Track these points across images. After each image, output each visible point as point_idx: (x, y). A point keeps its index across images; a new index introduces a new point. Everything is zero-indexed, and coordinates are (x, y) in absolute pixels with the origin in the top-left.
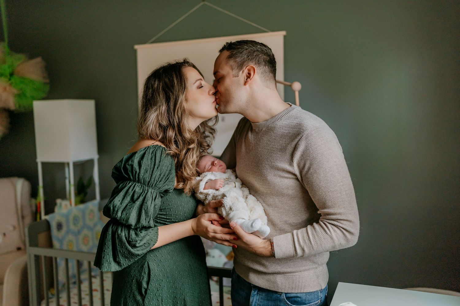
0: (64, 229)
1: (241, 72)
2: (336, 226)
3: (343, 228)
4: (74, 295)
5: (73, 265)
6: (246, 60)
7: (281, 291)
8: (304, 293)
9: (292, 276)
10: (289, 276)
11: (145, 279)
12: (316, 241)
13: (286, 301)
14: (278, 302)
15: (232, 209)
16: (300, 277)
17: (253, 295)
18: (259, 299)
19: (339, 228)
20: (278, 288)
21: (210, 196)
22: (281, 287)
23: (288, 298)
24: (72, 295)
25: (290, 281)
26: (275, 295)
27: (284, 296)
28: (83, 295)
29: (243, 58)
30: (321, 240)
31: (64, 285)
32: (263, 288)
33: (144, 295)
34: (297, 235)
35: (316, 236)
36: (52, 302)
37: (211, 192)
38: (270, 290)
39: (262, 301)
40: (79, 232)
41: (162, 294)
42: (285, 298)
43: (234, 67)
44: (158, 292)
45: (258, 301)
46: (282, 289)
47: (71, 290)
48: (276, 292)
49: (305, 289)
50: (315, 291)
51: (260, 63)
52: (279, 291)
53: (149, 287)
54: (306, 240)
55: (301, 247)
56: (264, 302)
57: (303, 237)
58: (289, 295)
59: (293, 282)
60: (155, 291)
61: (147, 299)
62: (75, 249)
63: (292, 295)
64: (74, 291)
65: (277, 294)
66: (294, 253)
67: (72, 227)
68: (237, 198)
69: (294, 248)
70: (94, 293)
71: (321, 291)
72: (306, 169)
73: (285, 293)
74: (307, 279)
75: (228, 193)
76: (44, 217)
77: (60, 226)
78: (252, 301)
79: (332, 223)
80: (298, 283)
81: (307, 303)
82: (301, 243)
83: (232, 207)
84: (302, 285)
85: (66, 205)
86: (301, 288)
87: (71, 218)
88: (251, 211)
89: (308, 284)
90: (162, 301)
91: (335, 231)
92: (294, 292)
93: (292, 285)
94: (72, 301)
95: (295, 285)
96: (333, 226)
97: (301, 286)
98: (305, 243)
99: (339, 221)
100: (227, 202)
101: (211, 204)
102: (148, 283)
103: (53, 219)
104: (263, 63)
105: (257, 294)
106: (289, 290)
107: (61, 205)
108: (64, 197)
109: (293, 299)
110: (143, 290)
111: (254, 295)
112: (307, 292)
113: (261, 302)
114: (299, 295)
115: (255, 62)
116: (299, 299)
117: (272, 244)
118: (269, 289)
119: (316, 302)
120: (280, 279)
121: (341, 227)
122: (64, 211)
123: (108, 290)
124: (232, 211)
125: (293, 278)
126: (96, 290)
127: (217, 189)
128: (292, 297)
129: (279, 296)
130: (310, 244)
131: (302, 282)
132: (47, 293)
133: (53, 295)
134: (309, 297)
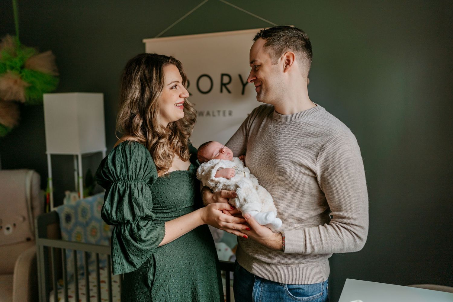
0: (73, 221)
1: (280, 59)
2: (348, 230)
3: (354, 233)
4: (82, 286)
5: (81, 257)
6: (285, 47)
7: (283, 283)
8: (306, 285)
9: (295, 268)
10: (292, 268)
11: (152, 271)
12: (327, 242)
13: (288, 293)
14: (281, 293)
15: (247, 201)
16: (303, 268)
17: (255, 287)
18: (262, 291)
19: (351, 233)
20: (281, 280)
21: (220, 185)
22: (284, 278)
23: (290, 290)
24: (80, 286)
25: (293, 273)
26: (278, 287)
27: (286, 288)
28: (91, 287)
29: (281, 45)
30: (333, 242)
31: (72, 276)
32: (266, 279)
33: (151, 287)
34: (309, 233)
35: (328, 237)
36: (61, 292)
37: (222, 180)
38: (273, 282)
39: (265, 292)
40: (87, 224)
41: (168, 285)
42: (288, 290)
43: (272, 55)
44: (164, 283)
45: (261, 293)
46: (285, 281)
47: (79, 281)
48: (279, 284)
49: (308, 281)
50: (318, 283)
51: (298, 49)
52: (282, 283)
53: (155, 278)
54: (318, 239)
55: (312, 245)
56: (266, 293)
57: (315, 236)
58: (291, 287)
59: (296, 274)
60: (162, 282)
61: (154, 290)
62: (83, 241)
63: (295, 287)
64: (82, 282)
65: (280, 285)
66: (304, 250)
67: (80, 219)
68: (250, 190)
69: (304, 245)
70: (102, 285)
71: (323, 283)
72: (329, 171)
73: (288, 285)
74: (310, 271)
75: (241, 184)
76: (53, 209)
77: (68, 218)
78: (254, 292)
79: (345, 227)
80: (300, 275)
81: (309, 295)
82: (312, 242)
83: (246, 199)
84: (305, 277)
85: (75, 197)
86: (304, 280)
87: (79, 211)
88: (263, 203)
89: (310, 276)
90: (169, 292)
91: (347, 235)
92: (296, 284)
93: (295, 276)
94: (80, 292)
95: (297, 276)
96: (345, 230)
97: (303, 278)
98: (316, 242)
99: (352, 225)
100: (241, 193)
101: (222, 194)
102: (154, 275)
103: (63, 210)
104: (301, 48)
105: (260, 285)
106: (292, 281)
107: (69, 196)
108: (73, 188)
109: (295, 291)
110: (150, 283)
111: (257, 287)
112: (310, 284)
113: (263, 294)
114: (301, 287)
115: (293, 48)
116: (302, 291)
117: (283, 238)
118: (271, 280)
119: (318, 294)
120: (283, 270)
121: (353, 232)
122: (73, 203)
123: (115, 282)
124: (246, 203)
125: (296, 270)
126: (104, 282)
127: (228, 177)
128: (294, 289)
129: (281, 287)
130: (321, 244)
131: (305, 274)
132: (56, 285)
133: (61, 286)
134: (311, 289)
